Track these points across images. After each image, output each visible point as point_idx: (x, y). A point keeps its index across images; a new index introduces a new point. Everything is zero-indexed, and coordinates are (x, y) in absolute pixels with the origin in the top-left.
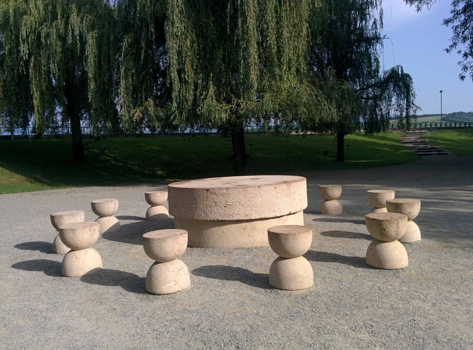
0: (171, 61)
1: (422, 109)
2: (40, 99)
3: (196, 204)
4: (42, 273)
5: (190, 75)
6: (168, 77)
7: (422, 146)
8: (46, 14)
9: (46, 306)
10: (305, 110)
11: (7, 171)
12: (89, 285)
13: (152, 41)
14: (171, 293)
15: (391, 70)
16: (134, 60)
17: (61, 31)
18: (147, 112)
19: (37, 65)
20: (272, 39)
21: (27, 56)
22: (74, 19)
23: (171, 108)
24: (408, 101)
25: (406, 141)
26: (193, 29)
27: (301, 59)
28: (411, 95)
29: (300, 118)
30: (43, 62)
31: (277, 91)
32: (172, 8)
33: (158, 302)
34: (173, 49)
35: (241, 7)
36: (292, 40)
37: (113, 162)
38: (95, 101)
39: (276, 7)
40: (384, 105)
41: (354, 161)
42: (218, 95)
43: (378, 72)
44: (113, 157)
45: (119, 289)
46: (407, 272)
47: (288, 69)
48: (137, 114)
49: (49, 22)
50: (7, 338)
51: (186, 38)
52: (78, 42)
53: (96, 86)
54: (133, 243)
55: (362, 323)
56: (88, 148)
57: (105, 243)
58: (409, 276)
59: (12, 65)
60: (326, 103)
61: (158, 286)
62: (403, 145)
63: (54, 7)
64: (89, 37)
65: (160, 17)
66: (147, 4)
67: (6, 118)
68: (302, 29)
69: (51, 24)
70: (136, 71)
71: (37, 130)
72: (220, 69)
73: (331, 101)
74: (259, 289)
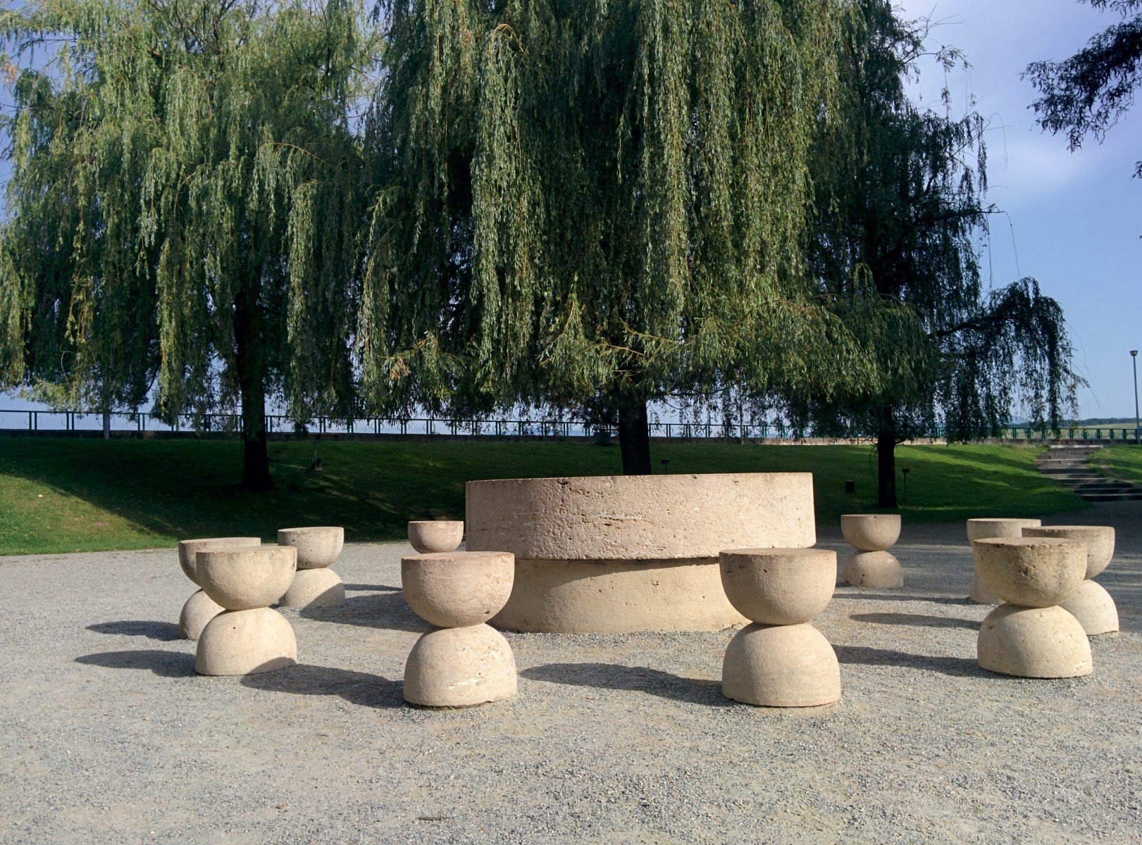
0: (484, 244)
1: (1089, 383)
2: (177, 337)
3: (534, 518)
4: (148, 672)
5: (525, 279)
6: (474, 282)
7: (1091, 479)
8: (203, 148)
9: (151, 726)
10: (801, 363)
11: (87, 506)
12: (263, 693)
13: (440, 204)
14: (468, 704)
15: (1009, 290)
16: (398, 246)
17: (234, 185)
18: (421, 365)
19: (176, 262)
20: (721, 197)
21: (152, 238)
22: (267, 155)
23: (478, 355)
24: (1053, 364)
25: (1050, 467)
26: (535, 174)
27: (791, 244)
28: (1061, 350)
29: (789, 382)
30: (190, 251)
31: (732, 318)
32: (490, 126)
33: (432, 724)
34: (487, 217)
35: (651, 123)
36: (770, 200)
37: (335, 493)
38: (302, 340)
39: (731, 127)
40: (995, 371)
41: (920, 509)
42: (590, 322)
43: (976, 294)
44: (334, 482)
45: (337, 700)
46: (1093, 686)
47: (758, 267)
48: (396, 367)
49: (210, 164)
50: (46, 779)
51: (520, 195)
52: (272, 207)
53: (306, 304)
54: (374, 627)
55: (982, 773)
56: (278, 461)
57: (306, 625)
58: (1097, 694)
59: (120, 261)
60: (851, 345)
61: (435, 686)
62: (1043, 476)
63: (223, 133)
64: (298, 195)
65: (462, 149)
66: (434, 119)
67: (96, 381)
68: (793, 176)
69: (214, 168)
70: (399, 270)
71: (163, 408)
72: (596, 266)
73: (864, 345)
74: (697, 706)
